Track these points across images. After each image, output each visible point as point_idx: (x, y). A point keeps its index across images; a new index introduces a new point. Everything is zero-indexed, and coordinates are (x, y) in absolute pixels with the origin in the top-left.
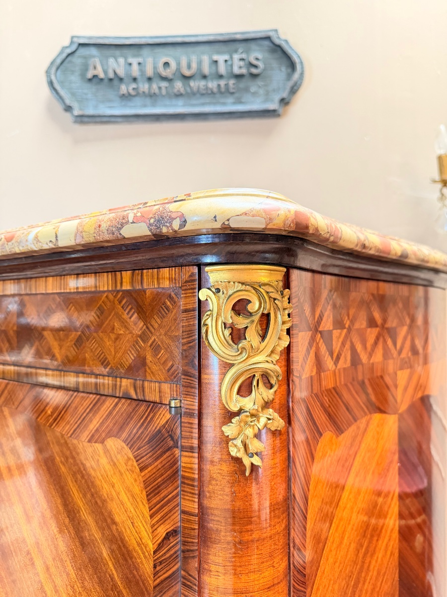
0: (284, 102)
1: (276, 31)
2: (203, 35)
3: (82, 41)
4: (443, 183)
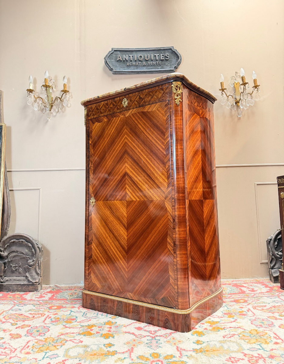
0: (176, 68)
1: (173, 47)
2: (151, 48)
3: (115, 49)
4: (223, 90)
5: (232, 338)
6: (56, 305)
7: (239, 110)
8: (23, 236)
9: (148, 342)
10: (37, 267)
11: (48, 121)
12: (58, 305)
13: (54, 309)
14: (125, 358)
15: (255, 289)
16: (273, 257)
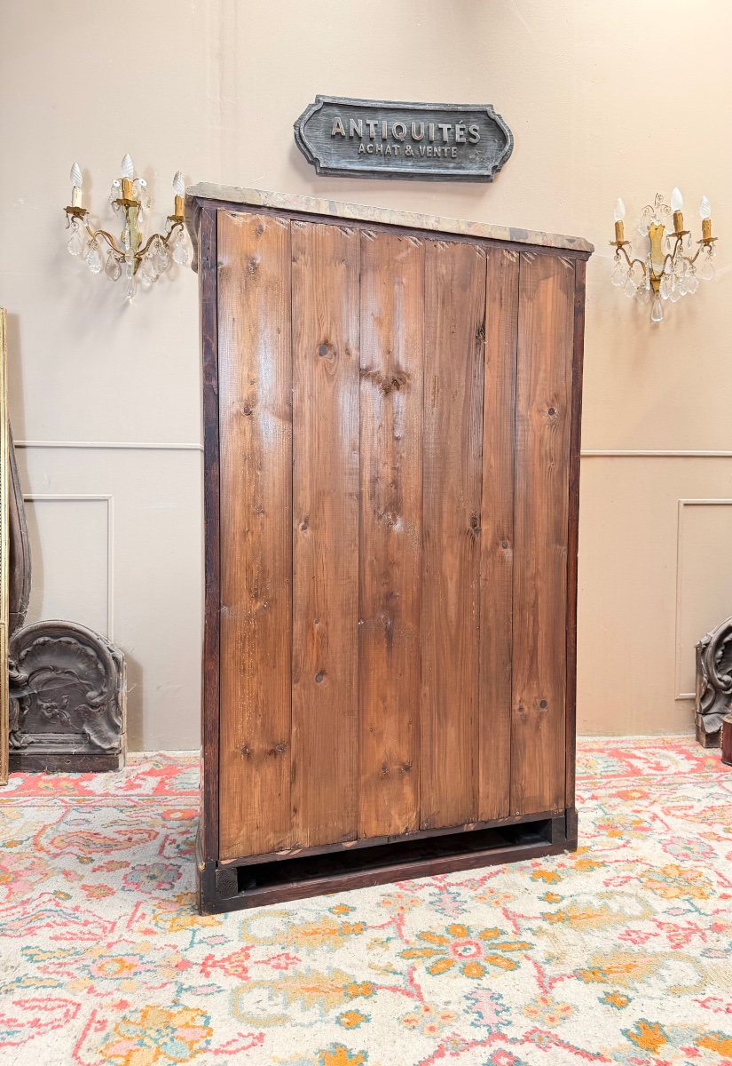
0: (496, 169)
1: (492, 106)
2: (429, 104)
3: (327, 100)
4: (620, 245)
5: (626, 885)
6: (177, 808)
7: (657, 301)
8: (70, 628)
9: (433, 899)
10: (113, 709)
11: (127, 304)
12: (183, 808)
13: (176, 820)
14: (388, 939)
15: (664, 763)
16: (709, 686)
